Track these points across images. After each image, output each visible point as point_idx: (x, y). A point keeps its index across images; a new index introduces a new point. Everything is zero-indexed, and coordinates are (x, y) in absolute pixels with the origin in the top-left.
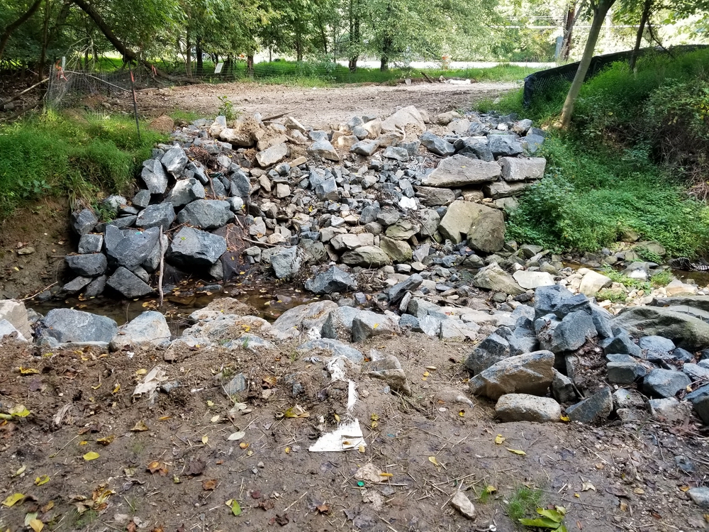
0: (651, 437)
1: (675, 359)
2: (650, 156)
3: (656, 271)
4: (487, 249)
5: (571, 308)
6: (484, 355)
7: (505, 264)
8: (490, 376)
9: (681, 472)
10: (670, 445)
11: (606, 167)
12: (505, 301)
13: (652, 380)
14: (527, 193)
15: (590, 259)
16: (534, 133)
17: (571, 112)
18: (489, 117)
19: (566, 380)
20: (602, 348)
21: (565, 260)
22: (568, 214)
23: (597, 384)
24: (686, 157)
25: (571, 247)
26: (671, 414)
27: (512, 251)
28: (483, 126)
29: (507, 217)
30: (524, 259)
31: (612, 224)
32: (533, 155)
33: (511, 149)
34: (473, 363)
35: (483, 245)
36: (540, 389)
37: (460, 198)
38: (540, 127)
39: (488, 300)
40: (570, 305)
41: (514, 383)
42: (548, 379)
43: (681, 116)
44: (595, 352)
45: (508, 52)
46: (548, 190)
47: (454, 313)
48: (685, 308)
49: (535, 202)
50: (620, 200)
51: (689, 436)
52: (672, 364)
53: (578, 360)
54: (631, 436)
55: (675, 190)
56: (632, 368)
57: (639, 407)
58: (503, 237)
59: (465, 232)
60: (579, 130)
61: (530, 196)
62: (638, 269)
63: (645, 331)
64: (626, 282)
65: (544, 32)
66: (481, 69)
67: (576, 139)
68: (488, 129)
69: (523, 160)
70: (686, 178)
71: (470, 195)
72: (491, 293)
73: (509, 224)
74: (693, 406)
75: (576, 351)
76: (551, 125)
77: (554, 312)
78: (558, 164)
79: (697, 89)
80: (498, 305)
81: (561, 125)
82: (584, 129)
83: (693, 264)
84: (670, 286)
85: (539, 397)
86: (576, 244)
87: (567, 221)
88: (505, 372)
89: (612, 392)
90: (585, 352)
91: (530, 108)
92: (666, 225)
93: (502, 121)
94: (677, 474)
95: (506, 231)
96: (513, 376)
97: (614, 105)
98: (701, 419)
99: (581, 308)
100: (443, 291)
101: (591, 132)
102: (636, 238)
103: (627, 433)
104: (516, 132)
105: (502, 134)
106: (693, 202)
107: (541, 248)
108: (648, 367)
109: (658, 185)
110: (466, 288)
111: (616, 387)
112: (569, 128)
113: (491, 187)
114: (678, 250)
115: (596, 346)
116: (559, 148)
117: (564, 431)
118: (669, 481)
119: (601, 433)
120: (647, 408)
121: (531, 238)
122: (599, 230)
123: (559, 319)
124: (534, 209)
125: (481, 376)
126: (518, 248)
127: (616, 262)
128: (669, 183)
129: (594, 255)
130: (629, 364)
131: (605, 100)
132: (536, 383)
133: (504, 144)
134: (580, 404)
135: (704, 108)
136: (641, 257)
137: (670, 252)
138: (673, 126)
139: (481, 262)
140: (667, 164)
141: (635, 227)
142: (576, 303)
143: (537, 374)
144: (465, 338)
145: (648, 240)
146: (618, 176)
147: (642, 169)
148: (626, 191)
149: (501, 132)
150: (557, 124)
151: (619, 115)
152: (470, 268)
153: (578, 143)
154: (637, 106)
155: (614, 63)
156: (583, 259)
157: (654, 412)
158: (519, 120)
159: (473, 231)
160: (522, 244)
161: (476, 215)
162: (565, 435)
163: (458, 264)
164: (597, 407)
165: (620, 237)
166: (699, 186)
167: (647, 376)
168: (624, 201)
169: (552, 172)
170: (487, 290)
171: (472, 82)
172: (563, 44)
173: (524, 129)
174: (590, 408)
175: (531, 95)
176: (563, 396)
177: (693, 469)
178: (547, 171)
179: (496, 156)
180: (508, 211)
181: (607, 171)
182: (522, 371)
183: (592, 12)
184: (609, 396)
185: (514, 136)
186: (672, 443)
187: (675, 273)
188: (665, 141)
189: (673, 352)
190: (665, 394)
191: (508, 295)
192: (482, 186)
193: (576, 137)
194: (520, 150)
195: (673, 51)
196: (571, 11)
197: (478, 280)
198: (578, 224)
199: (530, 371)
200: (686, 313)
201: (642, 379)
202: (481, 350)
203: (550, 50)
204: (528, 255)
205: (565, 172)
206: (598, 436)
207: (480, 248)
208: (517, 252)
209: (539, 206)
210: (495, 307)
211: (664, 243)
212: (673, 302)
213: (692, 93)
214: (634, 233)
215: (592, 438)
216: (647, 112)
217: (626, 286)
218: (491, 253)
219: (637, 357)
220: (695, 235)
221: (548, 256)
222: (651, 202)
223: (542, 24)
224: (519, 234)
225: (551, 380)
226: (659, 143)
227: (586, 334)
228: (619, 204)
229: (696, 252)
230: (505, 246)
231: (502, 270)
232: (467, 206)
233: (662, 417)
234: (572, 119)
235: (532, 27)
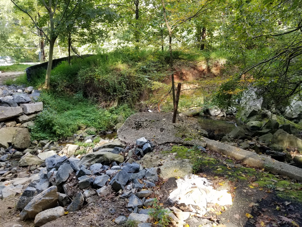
0: (99, 205)
1: (103, 170)
2: (83, 95)
3: (95, 138)
4: (23, 147)
5: (61, 163)
6: (25, 199)
7: (33, 152)
8: (29, 208)
9: (112, 214)
10: (106, 206)
11: (68, 102)
12: (36, 169)
13: (96, 182)
14: (37, 118)
15: (70, 140)
16: (35, 92)
17: (49, 82)
18: (12, 87)
19: (64, 195)
20: (76, 176)
21: (60, 143)
22: (57, 123)
23: (77, 192)
24: (96, 94)
25: (61, 137)
26: (105, 193)
27: (36, 145)
28: (10, 91)
29: (30, 130)
30: (42, 147)
31: (75, 124)
32: (36, 101)
33: (25, 100)
34: (20, 205)
35: (21, 146)
36: (53, 205)
37: (4, 126)
38: (37, 89)
39: (27, 171)
40: (60, 162)
41: (41, 207)
42: (56, 198)
43: (90, 80)
44: (74, 178)
45: (18, 59)
46: (46, 115)
47: (10, 183)
48: (104, 149)
49: (41, 121)
50: (76, 114)
51: (112, 198)
52: (102, 172)
53: (68, 185)
54: (92, 209)
55: (95, 107)
56: (88, 180)
57: (94, 195)
58: (30, 140)
59: (10, 141)
60: (54, 89)
61: (39, 119)
62: (88, 139)
63: (91, 163)
64: (85, 145)
65: (32, 50)
66: (6, 66)
67: (54, 92)
68: (12, 92)
69: (32, 104)
70: (97, 102)
71: (9, 124)
72: (29, 167)
73: (31, 133)
74: (112, 186)
75: (66, 181)
76: (42, 88)
77: (54, 167)
78: (48, 104)
79: (93, 70)
80: (33, 172)
81: (46, 88)
82: (56, 88)
83: (107, 132)
84: (100, 142)
85: (54, 208)
86: (63, 135)
87: (57, 127)
88: (35, 203)
89: (83, 193)
90: (70, 180)
91: (31, 81)
92: (95, 120)
93: (19, 88)
94: (111, 216)
95: (31, 137)
96: (40, 204)
97: (66, 78)
98: (115, 190)
99: (65, 162)
100: (3, 174)
101: (59, 89)
102: (85, 127)
103: (90, 208)
104: (27, 92)
105: (20, 94)
106: (102, 110)
107: (48, 140)
108: (94, 177)
109: (89, 106)
110: (15, 168)
111: (84, 190)
112: (50, 88)
113: (19, 118)
114: (101, 128)
115: (74, 176)
116: (47, 97)
117: (65, 219)
118: (108, 220)
119: (80, 213)
120: (96, 194)
121: (43, 137)
122: (71, 127)
123: (57, 170)
124: (42, 124)
125: (25, 210)
126: (38, 143)
127: (80, 138)
128: (92, 104)
129: (71, 138)
130: (87, 179)
131: (62, 76)
132: (51, 202)
133: (22, 98)
134: (71, 203)
135: (97, 76)
136: (88, 134)
137: (98, 130)
138: (89, 84)
139: (21, 154)
140: (90, 98)
141: (84, 123)
142: (62, 161)
143: (50, 198)
144: (16, 194)
145: (90, 127)
146: (73, 105)
147: (81, 101)
148: (78, 110)
149: (19, 93)
150: (45, 87)
151: (68, 81)
152: (16, 158)
153: (55, 94)
154: (74, 77)
155: (62, 62)
156: (67, 140)
157: (99, 194)
158: (27, 87)
159: (14, 140)
160: (40, 140)
161: (14, 132)
162: (65, 221)
163: (9, 158)
164: (78, 202)
165: (80, 128)
166: (102, 104)
167: (94, 181)
168: (78, 114)
169: (46, 107)
170: (26, 167)
171: (2, 72)
172: (41, 55)
173: (30, 91)
174: (75, 204)
175: (30, 76)
176: (64, 203)
177: (115, 211)
178: (44, 107)
179: (19, 104)
180: (30, 128)
181: (69, 103)
182: (43, 200)
183: (49, 42)
184: (82, 195)
185: (26, 94)
186: (107, 204)
187: (101, 137)
188: (87, 89)
189: (102, 168)
190: (102, 186)
191: (37, 165)
192: (15, 119)
193: (54, 91)
194: (30, 100)
195: (83, 57)
196: (42, 42)
197: (21, 163)
198: (62, 127)
199: (47, 198)
200: (105, 151)
201: (93, 183)
202: (23, 197)
203: (37, 57)
204: (43, 145)
205: (52, 107)
206: (79, 214)
207: (19, 147)
208: (38, 145)
209: (43, 122)
210: (32, 173)
211: (95, 127)
212: (99, 148)
213: (92, 71)
214: (84, 126)
215: (77, 217)
216: (78, 79)
217: (85, 147)
218: (26, 149)
219: (89, 175)
220: (105, 122)
221: (52, 143)
222: (88, 112)
223: (31, 47)
224: (37, 136)
225: (58, 198)
226: (85, 90)
227: (69, 173)
228: (76, 115)
229: (107, 127)
230: (32, 143)
231: (32, 155)
232: (9, 129)
233: (102, 195)
234: (50, 84)
235: (27, 48)
